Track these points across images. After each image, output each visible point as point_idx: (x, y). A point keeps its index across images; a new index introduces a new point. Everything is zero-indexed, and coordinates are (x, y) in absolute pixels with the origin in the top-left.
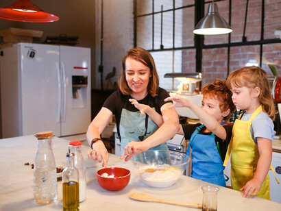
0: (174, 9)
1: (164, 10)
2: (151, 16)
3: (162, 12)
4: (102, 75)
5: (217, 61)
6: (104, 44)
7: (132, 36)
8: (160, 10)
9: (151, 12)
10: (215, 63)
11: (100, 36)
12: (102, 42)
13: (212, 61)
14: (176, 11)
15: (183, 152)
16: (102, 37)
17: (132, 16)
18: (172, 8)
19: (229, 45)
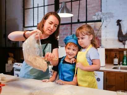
0: (44, 6)
1: (39, 6)
2: (33, 9)
3: (38, 7)
4: (5, 40)
5: (64, 33)
6: (7, 23)
7: (22, 19)
8: (37, 6)
9: (32, 7)
10: (64, 34)
11: (4, 19)
12: (5, 22)
13: (62, 34)
14: (45, 7)
15: (51, 75)
16: (5, 19)
17: (22, 9)
18: (43, 5)
19: (71, 24)
